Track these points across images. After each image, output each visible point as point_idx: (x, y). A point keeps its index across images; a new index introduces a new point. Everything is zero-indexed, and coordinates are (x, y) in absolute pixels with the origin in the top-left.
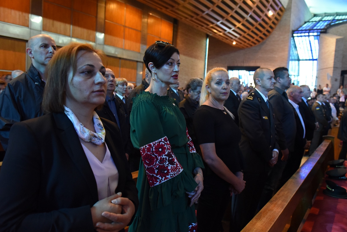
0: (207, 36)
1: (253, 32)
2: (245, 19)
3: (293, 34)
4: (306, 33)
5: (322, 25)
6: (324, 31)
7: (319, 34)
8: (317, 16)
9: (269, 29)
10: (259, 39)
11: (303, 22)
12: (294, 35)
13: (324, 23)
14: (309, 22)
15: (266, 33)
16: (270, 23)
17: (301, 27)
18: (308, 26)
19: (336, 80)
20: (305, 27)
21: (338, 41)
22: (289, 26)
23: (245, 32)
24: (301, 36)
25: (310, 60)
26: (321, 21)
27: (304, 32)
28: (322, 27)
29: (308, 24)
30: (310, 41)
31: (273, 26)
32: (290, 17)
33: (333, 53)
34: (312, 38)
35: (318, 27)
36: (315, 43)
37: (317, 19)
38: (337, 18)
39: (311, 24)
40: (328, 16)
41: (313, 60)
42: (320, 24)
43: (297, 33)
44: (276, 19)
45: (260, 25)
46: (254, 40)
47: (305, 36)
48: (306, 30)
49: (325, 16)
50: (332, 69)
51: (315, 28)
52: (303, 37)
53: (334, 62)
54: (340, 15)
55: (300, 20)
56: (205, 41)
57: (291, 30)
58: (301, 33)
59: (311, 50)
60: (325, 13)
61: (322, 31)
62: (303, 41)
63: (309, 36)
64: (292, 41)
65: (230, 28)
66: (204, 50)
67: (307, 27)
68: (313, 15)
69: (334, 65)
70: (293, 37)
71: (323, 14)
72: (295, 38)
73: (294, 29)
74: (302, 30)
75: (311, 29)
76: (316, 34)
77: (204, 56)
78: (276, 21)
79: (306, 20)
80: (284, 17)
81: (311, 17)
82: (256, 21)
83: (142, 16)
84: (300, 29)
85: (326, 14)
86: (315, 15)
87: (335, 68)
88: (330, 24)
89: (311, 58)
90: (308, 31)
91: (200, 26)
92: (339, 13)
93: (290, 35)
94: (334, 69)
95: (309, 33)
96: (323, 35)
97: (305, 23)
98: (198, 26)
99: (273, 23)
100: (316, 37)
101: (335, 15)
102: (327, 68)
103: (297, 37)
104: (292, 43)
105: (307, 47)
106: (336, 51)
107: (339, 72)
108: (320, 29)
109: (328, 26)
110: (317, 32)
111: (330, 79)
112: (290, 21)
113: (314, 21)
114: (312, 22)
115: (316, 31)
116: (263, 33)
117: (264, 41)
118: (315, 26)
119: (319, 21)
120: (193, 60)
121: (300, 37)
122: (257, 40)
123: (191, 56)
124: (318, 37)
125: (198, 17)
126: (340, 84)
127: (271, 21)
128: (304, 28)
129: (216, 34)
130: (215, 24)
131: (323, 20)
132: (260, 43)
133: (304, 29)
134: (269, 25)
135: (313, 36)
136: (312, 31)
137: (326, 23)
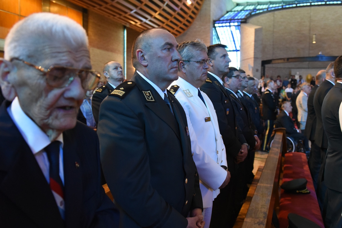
0: (125, 27)
1: (171, 22)
2: (162, 9)
3: (214, 24)
4: (227, 24)
5: (242, 15)
6: (244, 21)
7: (239, 24)
8: (239, 6)
9: (190, 19)
10: (180, 30)
11: (225, 12)
12: (216, 25)
13: (246, 12)
14: (231, 11)
15: (187, 23)
16: (190, 13)
17: (223, 16)
18: (230, 16)
19: (257, 70)
20: (227, 17)
21: (256, 31)
22: (210, 16)
23: (163, 23)
24: (223, 26)
25: (233, 51)
26: (243, 10)
27: (225, 22)
28: (243, 17)
29: (230, 14)
30: (231, 32)
31: (193, 15)
32: (210, 7)
33: (253, 43)
34: (233, 28)
35: (239, 16)
36: (237, 33)
37: (239, 8)
38: (259, 7)
39: (234, 13)
40: (250, 5)
41: (237, 51)
42: (242, 14)
43: (218, 23)
44: (195, 8)
45: (179, 14)
46: (174, 31)
47: (226, 26)
48: (227, 20)
49: (247, 5)
50: (253, 59)
51: (236, 18)
52: (224, 27)
53: (255, 53)
54: (261, 5)
55: (221, 9)
56: (122, 33)
57: (212, 21)
58: (222, 23)
59: (234, 41)
60: (247, 3)
61: (243, 21)
62: (224, 32)
63: (230, 26)
64: (214, 31)
65: (146, 18)
66: (122, 43)
67: (228, 17)
68: (235, 4)
69: (255, 55)
70: (215, 27)
71: (245, 3)
72: (216, 28)
73: (215, 19)
74: (223, 20)
75: (233, 19)
76: (236, 24)
77: (122, 49)
78: (195, 11)
79: (229, 10)
80: (204, 7)
81: (233, 6)
82: (174, 11)
83: (42, 4)
84: (222, 19)
85: (249, 4)
86: (238, 5)
87: (256, 58)
88: (250, 14)
89: (235, 49)
90: (229, 21)
91: (112, 16)
92: (260, 2)
93: (212, 25)
94: (254, 59)
95: (230, 23)
96: (243, 25)
97: (227, 12)
98: (109, 16)
99: (193, 12)
100: (237, 27)
101: (257, 5)
102: (248, 59)
103: (219, 27)
104: (214, 33)
105: (230, 38)
106: (256, 41)
107: (259, 62)
108: (241, 19)
109: (249, 15)
110: (238, 22)
111: (251, 69)
112: (210, 10)
113: (236, 10)
114: (235, 11)
115: (236, 21)
116: (183, 23)
117: (185, 32)
118: (236, 15)
119: (241, 11)
120: (110, 53)
121: (222, 28)
122: (177, 31)
123: (107, 50)
124: (239, 27)
125: (108, 6)
126: (261, 74)
127: (191, 11)
128: (225, 17)
129: (132, 25)
130: (129, 14)
131: (245, 9)
132: (182, 34)
133: (225, 19)
134: (189, 15)
135: (234, 26)
136: (233, 21)
137: (247, 13)
